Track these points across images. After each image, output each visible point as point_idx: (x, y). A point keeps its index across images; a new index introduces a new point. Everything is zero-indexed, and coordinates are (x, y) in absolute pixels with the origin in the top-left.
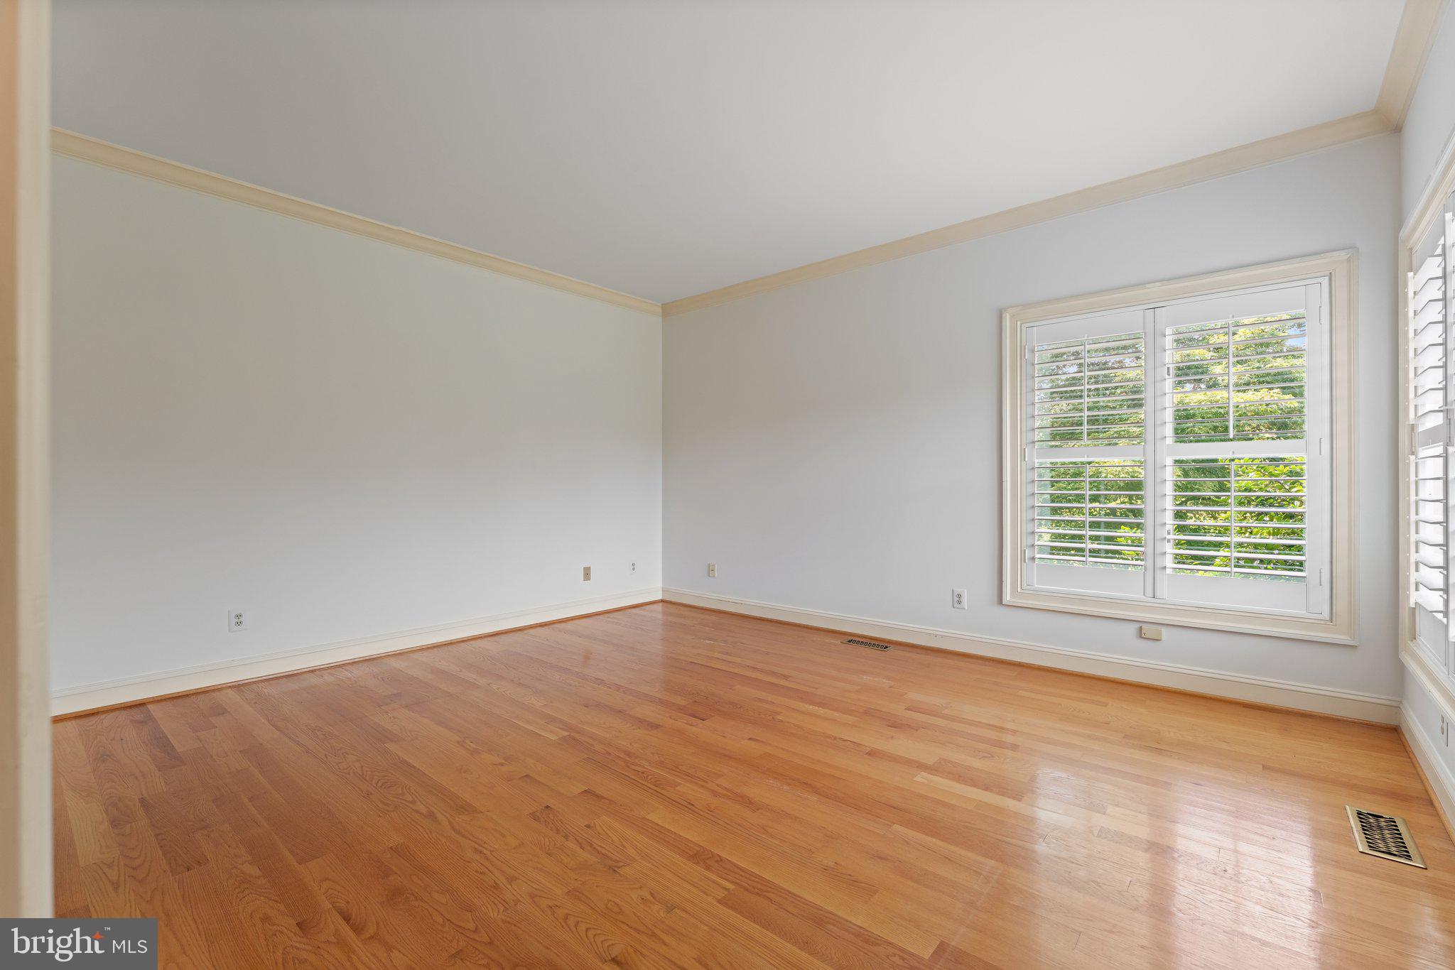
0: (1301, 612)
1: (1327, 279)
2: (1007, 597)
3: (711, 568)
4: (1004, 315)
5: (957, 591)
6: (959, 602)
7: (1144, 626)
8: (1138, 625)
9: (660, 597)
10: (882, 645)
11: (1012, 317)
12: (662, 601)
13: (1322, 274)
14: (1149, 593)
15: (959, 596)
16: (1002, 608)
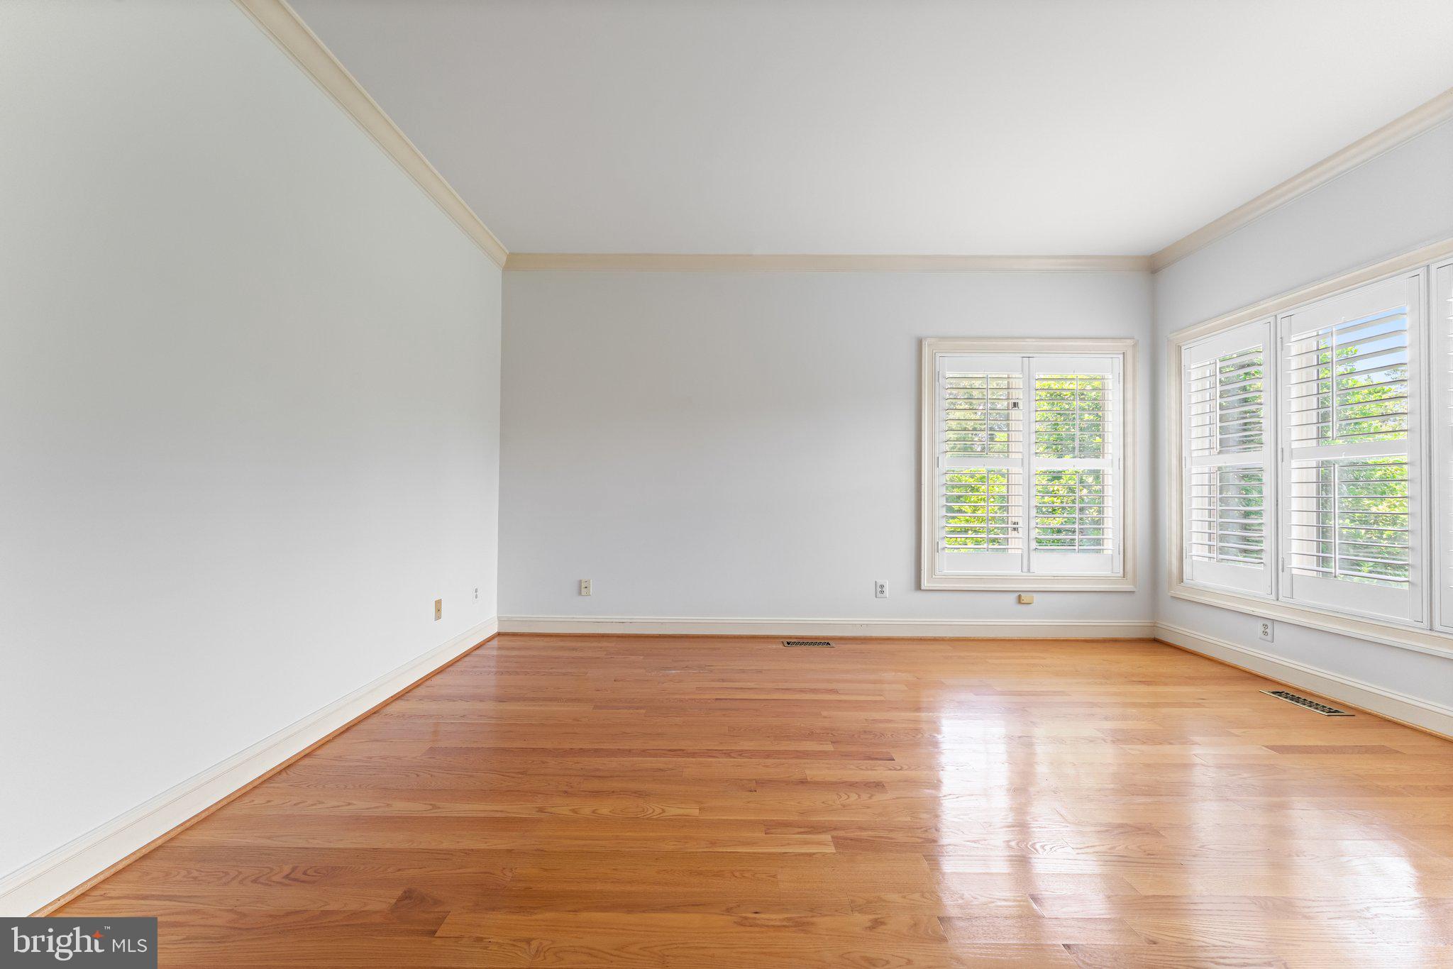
0: (1108, 573)
1: (1122, 355)
2: (925, 584)
3: (583, 586)
4: (923, 343)
5: (880, 582)
6: (882, 592)
7: (1023, 595)
8: (1017, 594)
9: (495, 630)
10: (825, 642)
11: (929, 345)
12: (499, 634)
13: (1119, 352)
14: (1025, 569)
15: (882, 586)
16: (919, 595)
